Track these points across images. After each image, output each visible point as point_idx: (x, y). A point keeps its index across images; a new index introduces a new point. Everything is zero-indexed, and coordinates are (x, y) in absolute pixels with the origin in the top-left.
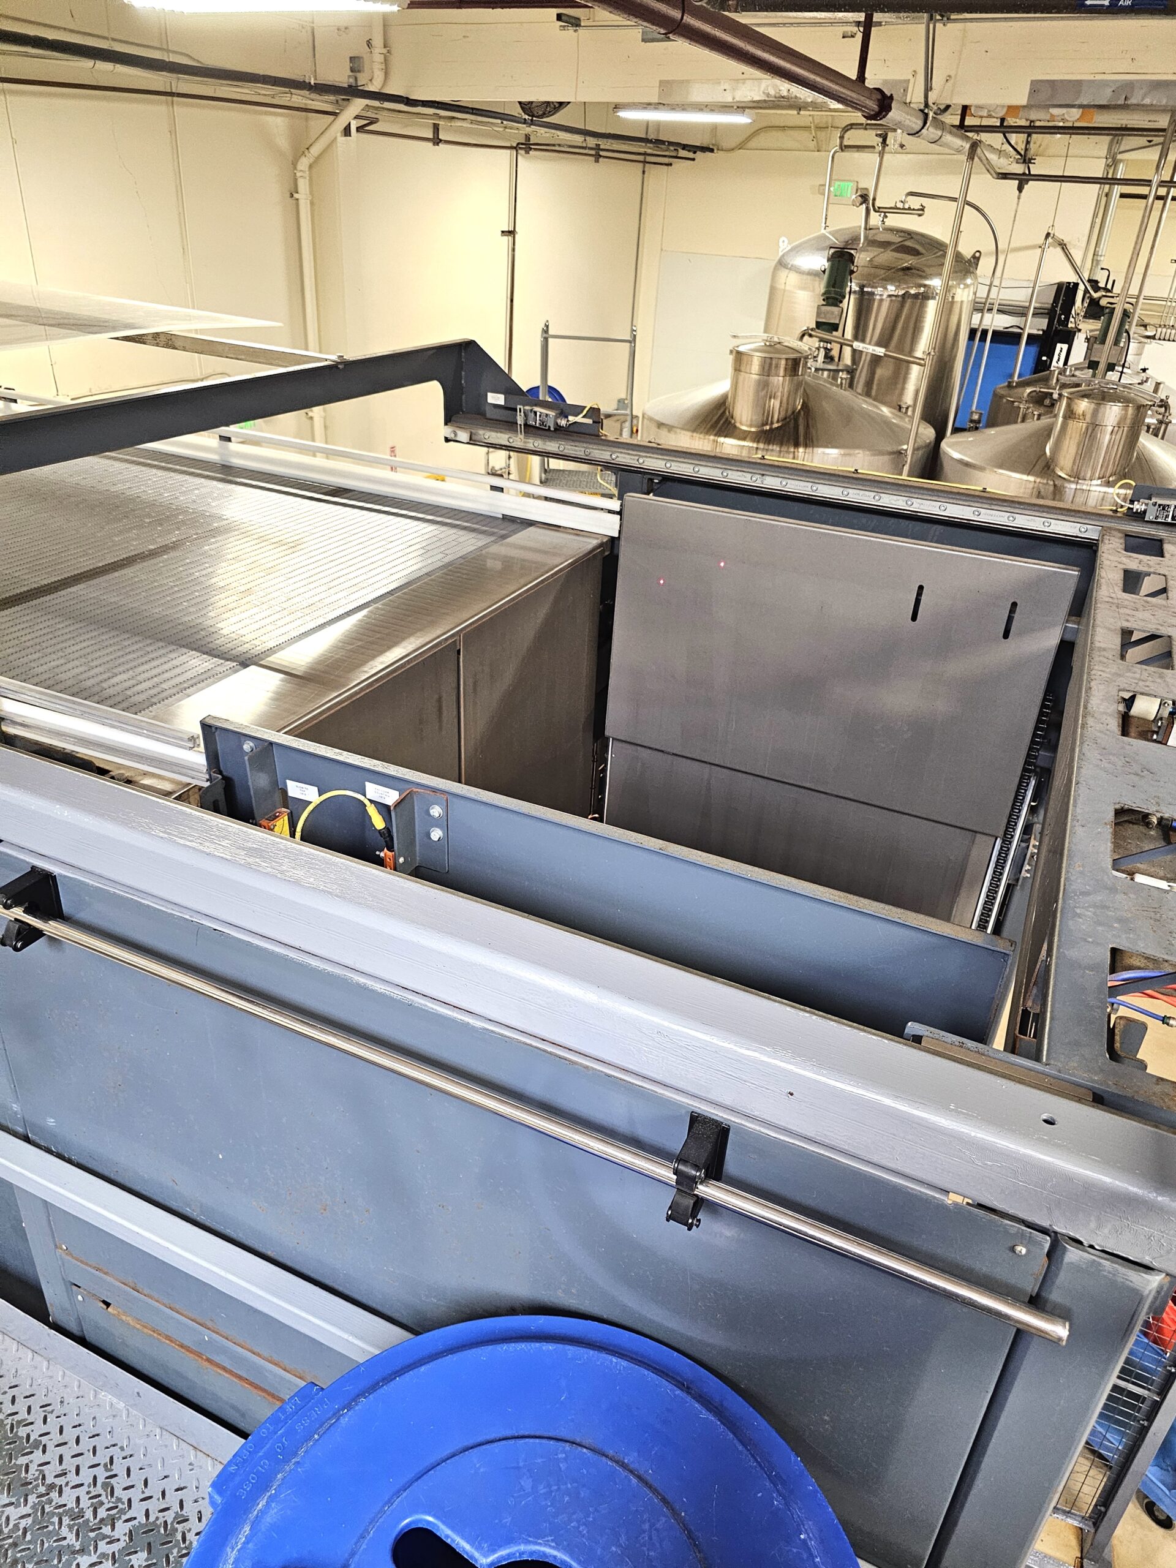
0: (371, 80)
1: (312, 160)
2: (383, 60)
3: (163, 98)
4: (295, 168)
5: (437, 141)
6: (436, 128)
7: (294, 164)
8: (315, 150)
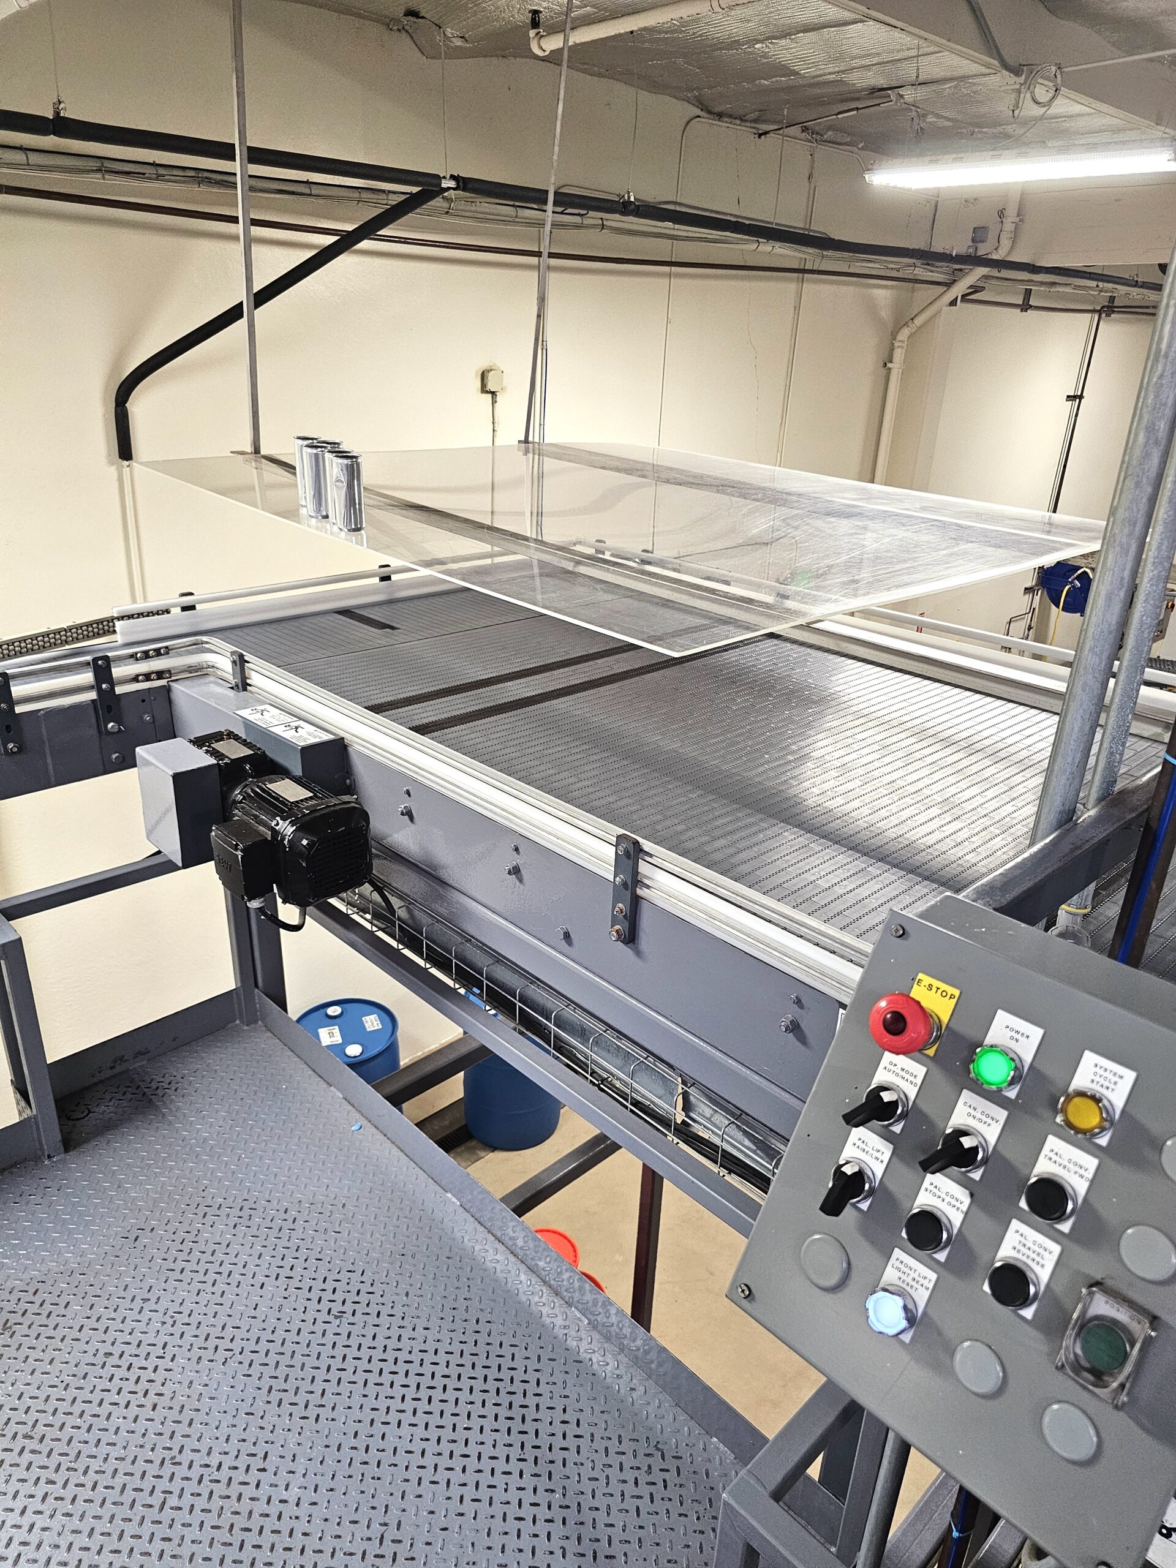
0: (996, 249)
1: (914, 330)
2: (1013, 229)
3: (795, 275)
4: (895, 339)
5: (1025, 307)
6: (1028, 293)
7: (894, 335)
8: (918, 321)
